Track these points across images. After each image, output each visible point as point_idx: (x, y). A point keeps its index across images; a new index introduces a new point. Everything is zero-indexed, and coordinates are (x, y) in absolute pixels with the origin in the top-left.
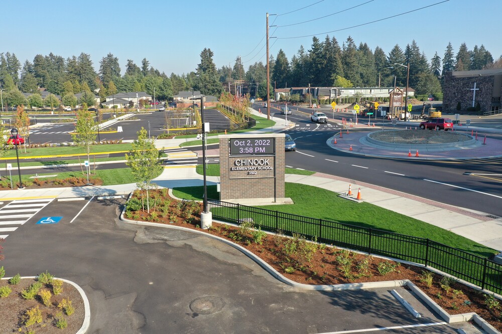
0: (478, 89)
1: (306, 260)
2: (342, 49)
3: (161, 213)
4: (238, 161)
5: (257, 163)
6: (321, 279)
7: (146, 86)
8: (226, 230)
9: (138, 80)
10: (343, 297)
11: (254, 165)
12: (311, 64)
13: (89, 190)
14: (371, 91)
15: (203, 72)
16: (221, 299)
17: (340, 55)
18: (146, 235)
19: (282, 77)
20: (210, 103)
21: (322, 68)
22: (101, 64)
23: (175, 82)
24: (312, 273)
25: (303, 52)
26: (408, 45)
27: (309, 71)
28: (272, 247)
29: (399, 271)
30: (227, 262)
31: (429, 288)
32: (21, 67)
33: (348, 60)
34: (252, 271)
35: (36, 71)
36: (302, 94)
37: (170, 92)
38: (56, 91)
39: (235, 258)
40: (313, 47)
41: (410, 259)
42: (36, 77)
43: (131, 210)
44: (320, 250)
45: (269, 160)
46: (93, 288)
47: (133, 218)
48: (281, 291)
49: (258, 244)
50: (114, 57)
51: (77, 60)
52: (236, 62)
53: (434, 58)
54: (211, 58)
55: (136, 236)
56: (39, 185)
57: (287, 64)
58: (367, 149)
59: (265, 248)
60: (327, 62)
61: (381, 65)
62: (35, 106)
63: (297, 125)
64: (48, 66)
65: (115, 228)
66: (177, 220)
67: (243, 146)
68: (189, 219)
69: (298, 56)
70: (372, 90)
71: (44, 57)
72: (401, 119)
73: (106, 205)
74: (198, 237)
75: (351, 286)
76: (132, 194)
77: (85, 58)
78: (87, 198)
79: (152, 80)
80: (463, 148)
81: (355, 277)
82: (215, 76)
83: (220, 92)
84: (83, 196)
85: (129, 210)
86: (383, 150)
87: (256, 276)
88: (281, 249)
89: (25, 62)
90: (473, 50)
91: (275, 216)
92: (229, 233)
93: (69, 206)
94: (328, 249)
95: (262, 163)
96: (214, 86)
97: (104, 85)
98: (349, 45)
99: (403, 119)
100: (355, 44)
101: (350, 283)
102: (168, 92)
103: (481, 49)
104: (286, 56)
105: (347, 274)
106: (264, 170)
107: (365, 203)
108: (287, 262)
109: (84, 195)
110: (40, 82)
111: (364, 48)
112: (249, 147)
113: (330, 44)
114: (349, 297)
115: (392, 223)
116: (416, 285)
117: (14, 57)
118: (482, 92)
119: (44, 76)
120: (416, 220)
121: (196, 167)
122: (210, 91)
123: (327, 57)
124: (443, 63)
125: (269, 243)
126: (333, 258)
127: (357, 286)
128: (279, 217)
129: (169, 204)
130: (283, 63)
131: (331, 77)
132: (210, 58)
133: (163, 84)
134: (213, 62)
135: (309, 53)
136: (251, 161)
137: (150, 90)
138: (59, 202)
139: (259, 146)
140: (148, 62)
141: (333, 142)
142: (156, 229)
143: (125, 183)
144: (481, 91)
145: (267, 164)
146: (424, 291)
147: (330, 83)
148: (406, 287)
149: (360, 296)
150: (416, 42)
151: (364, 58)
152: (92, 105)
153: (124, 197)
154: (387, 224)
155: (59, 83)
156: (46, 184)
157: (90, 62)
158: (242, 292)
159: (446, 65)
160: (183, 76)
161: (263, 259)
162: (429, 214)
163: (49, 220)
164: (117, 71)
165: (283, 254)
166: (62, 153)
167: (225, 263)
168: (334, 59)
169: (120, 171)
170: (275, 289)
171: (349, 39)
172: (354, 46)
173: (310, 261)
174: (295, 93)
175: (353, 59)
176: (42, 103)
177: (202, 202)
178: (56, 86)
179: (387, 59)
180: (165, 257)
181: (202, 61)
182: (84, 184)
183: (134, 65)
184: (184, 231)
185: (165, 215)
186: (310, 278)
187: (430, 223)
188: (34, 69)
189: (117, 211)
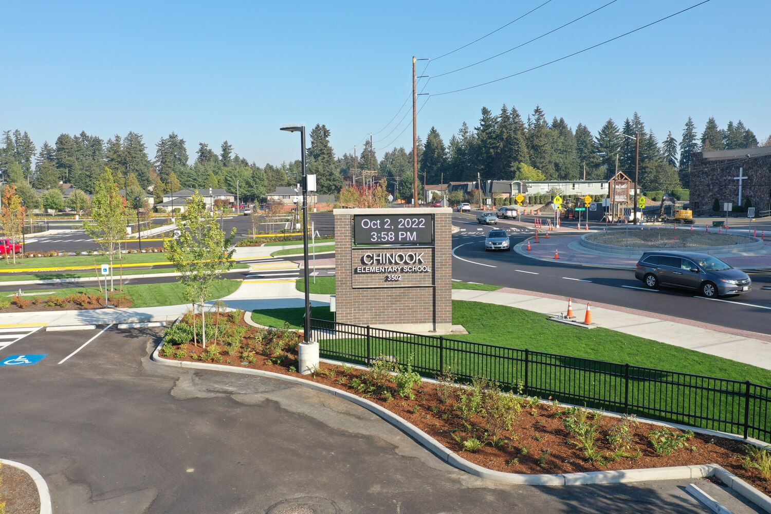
0: (746, 178)
1: (503, 426)
2: (526, 126)
3: (226, 348)
4: (368, 256)
5: (402, 260)
6: (537, 462)
7: (226, 180)
8: (346, 376)
9: (214, 171)
10: (588, 499)
11: (396, 263)
12: (480, 148)
13: (107, 315)
14: (574, 186)
15: (314, 160)
16: (333, 503)
17: (523, 134)
18: (195, 384)
19: (435, 168)
20: (324, 204)
21: (497, 153)
22: (157, 148)
23: (270, 174)
24: (518, 451)
25: (467, 132)
26: (628, 120)
27: (477, 158)
28: (433, 404)
29: (694, 448)
30: (347, 431)
31: (765, 480)
32: (36, 152)
33: (536, 142)
34: (397, 447)
35: (58, 159)
36: (466, 192)
37: (262, 189)
38: (88, 188)
39: (362, 425)
40: (483, 123)
41: (710, 426)
42: (58, 167)
43: (174, 343)
44: (528, 409)
45: (423, 254)
46: (69, 479)
47: (175, 357)
48: (457, 486)
49: (407, 398)
50: (179, 138)
51: (122, 142)
52: (364, 147)
53: (667, 141)
54: (327, 139)
55: (175, 385)
56: (21, 307)
57: (443, 149)
58: (584, 257)
59: (420, 405)
60: (503, 145)
61: (586, 151)
62: (52, 208)
63: (462, 230)
64: (78, 151)
65: (140, 372)
66: (255, 359)
67: (377, 230)
68: (278, 358)
69: (459, 138)
70: (576, 186)
71: (72, 137)
72: (629, 222)
73: (132, 336)
74: (292, 389)
75: (601, 476)
76: (180, 319)
77: (134, 141)
78: (99, 327)
79: (236, 172)
80: (745, 254)
81: (606, 458)
82: (333, 166)
83: (338, 190)
84: (94, 323)
85: (169, 342)
86: (611, 258)
87: (404, 457)
88: (452, 406)
89: (42, 145)
90: (726, 128)
91: (437, 347)
92: (349, 381)
93: (65, 337)
94: (542, 407)
95: (412, 260)
96: (330, 180)
97: (161, 179)
98: (538, 120)
99: (631, 222)
100: (546, 119)
101: (597, 470)
102: (260, 190)
103: (738, 128)
104: (441, 137)
105: (590, 452)
106: (415, 272)
107: (599, 330)
108: (464, 429)
109: (95, 321)
110: (64, 175)
111: (559, 125)
112: (388, 230)
113: (508, 118)
114: (601, 499)
115: (660, 360)
116: (736, 475)
117: (26, 136)
118: (752, 182)
119: (70, 166)
120: (704, 355)
121: (297, 282)
122: (325, 189)
123: (505, 137)
124: (682, 148)
125: (427, 397)
126: (555, 424)
127: (614, 477)
128: (446, 348)
129: (243, 334)
130: (437, 147)
131: (510, 167)
132: (325, 140)
133: (253, 177)
134: (329, 145)
135: (476, 132)
136: (392, 256)
137: (232, 186)
138: (48, 332)
139: (406, 230)
140: (230, 146)
141: (527, 249)
142: (215, 375)
143: (171, 304)
144: (752, 180)
145: (420, 262)
146: (757, 486)
147: (510, 176)
148: (714, 478)
149: (623, 497)
150: (639, 115)
151: (559, 140)
152: (141, 207)
153: (165, 324)
154: (651, 362)
155: (94, 176)
156: (34, 305)
157: (142, 145)
158: (376, 489)
159: (686, 152)
160: (284, 167)
161: (416, 425)
162: (725, 345)
163: (21, 359)
164: (183, 159)
165: (457, 416)
166: (75, 264)
167: (342, 434)
168: (515, 141)
169: (164, 286)
170: (443, 483)
171: (537, 111)
172: (545, 122)
173: (510, 428)
174: (456, 190)
175: (543, 140)
176: (63, 204)
177: (302, 331)
178: (88, 180)
179: (596, 141)
180: (224, 422)
181: (312, 143)
182: (100, 306)
183: (210, 150)
184: (267, 378)
185: (234, 351)
186: (516, 460)
187: (735, 360)
188: (56, 155)
189: (149, 346)
